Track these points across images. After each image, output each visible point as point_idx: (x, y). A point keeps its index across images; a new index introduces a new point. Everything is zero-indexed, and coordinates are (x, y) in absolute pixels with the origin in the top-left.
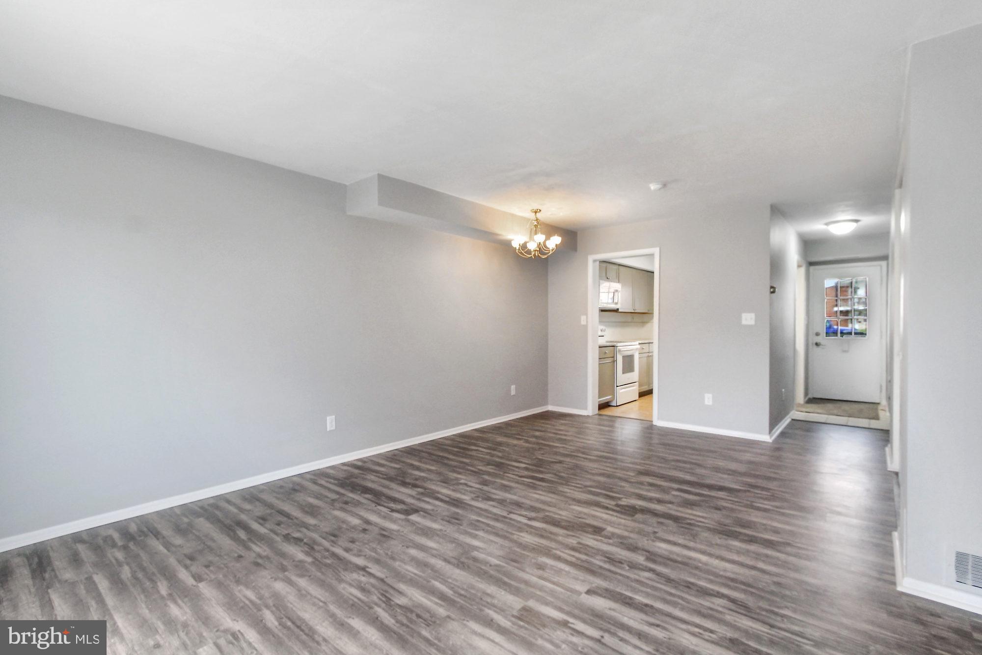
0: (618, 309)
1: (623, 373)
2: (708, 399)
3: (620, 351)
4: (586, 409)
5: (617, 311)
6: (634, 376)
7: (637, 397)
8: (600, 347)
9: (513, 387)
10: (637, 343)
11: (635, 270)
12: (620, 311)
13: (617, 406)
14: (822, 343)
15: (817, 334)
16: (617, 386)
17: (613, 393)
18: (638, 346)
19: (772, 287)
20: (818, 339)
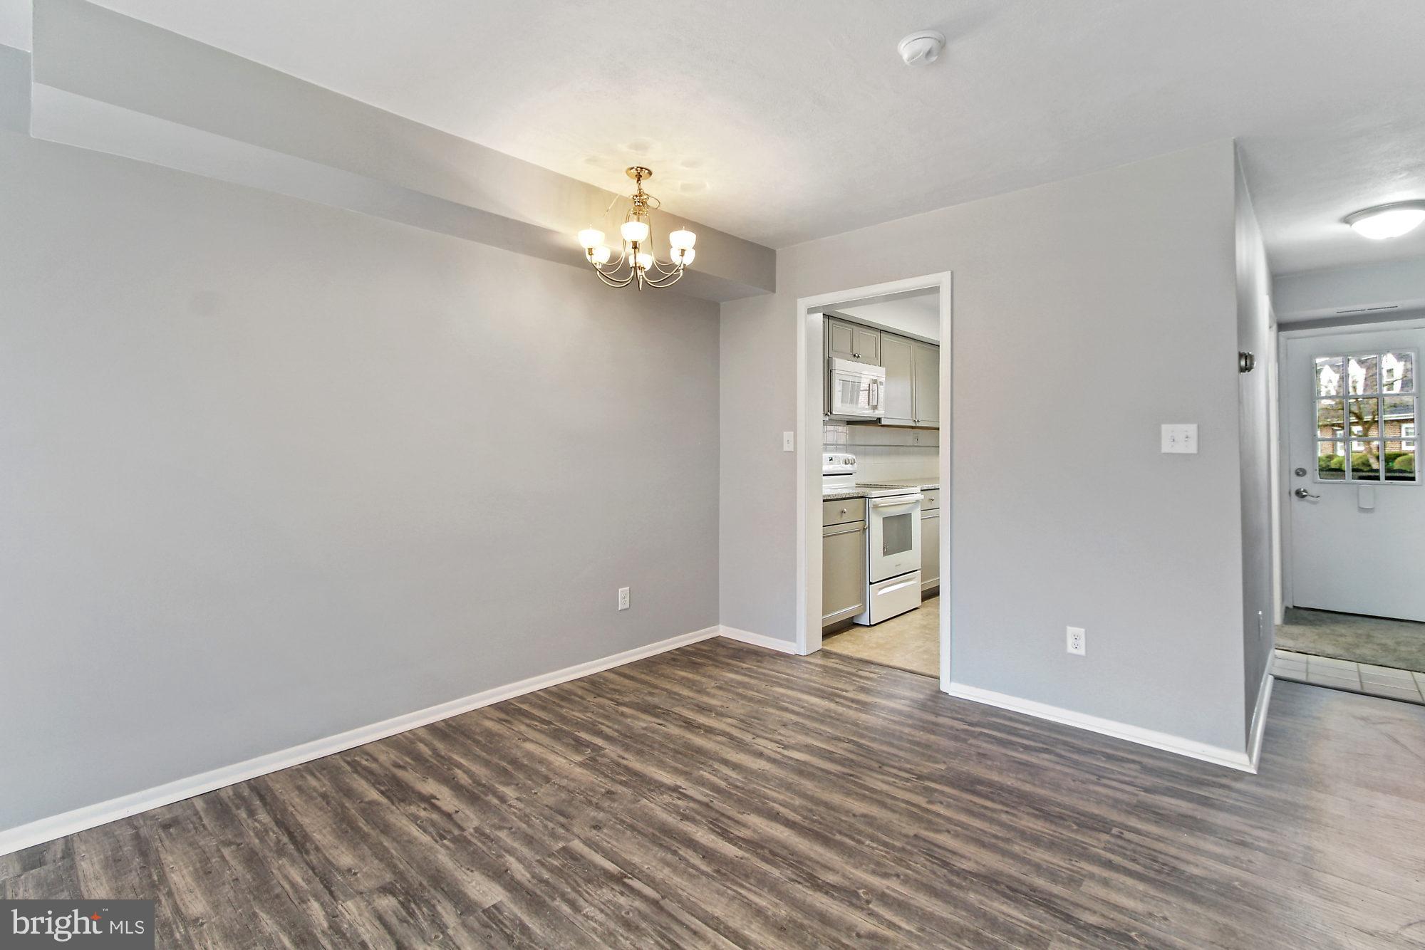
0: (879, 419)
1: (885, 553)
2: (1075, 641)
3: (876, 507)
4: (792, 638)
5: (877, 422)
6: (912, 558)
7: (918, 602)
8: (824, 501)
9: (623, 592)
10: (918, 489)
11: (913, 344)
12: (884, 422)
13: (871, 626)
14: (1310, 492)
15: (1301, 473)
16: (871, 583)
17: (862, 598)
18: (920, 496)
19: (1241, 355)
20: (1301, 483)
